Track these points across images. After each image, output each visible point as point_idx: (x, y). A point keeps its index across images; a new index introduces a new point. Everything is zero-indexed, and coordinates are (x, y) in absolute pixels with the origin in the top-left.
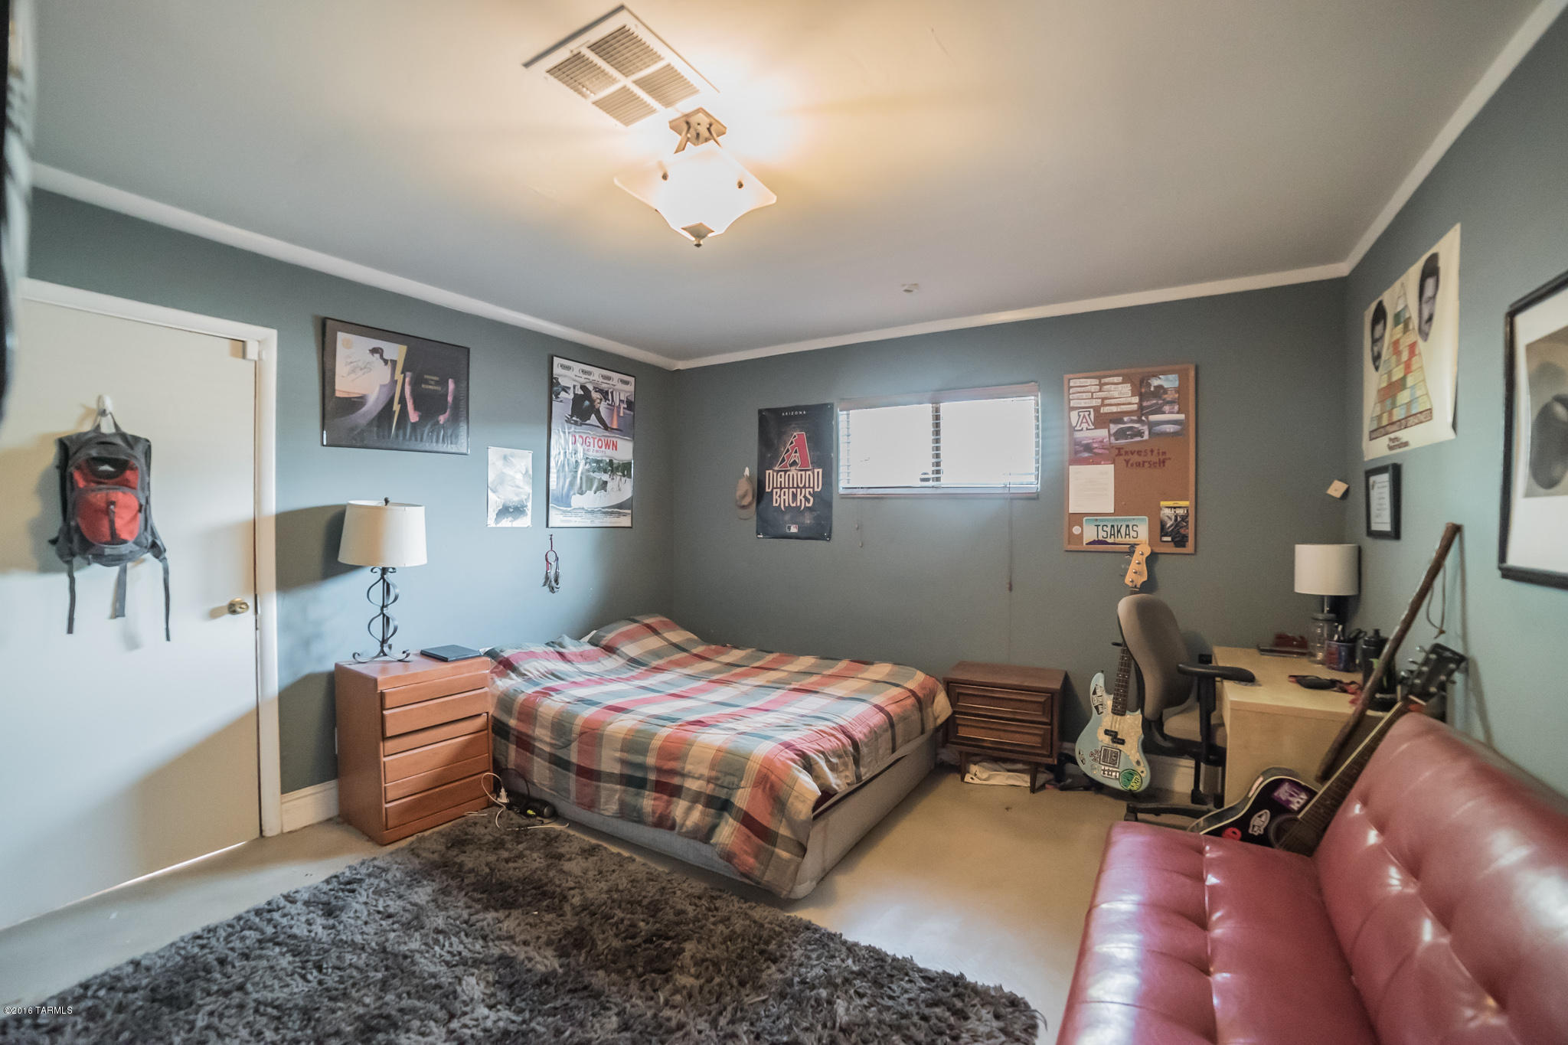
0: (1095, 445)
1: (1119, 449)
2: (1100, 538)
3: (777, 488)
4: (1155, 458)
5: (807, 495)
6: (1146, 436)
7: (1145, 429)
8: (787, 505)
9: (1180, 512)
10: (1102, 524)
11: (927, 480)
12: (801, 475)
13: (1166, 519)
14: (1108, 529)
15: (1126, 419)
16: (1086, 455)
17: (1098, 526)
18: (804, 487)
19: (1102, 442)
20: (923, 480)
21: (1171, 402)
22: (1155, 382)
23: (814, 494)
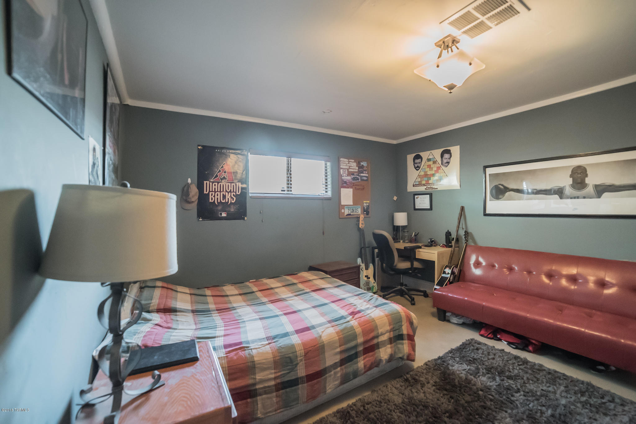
0: (348, 182)
1: (354, 184)
2: (349, 213)
3: (212, 191)
4: (362, 188)
5: (232, 196)
6: (360, 180)
7: (359, 178)
8: (219, 201)
9: (368, 204)
10: (349, 208)
11: (284, 191)
12: (228, 185)
13: (365, 206)
14: (351, 210)
15: (355, 174)
16: (345, 185)
17: (348, 209)
18: (230, 191)
19: (349, 181)
20: (282, 191)
21: (365, 170)
22: (362, 164)
23: (236, 196)
